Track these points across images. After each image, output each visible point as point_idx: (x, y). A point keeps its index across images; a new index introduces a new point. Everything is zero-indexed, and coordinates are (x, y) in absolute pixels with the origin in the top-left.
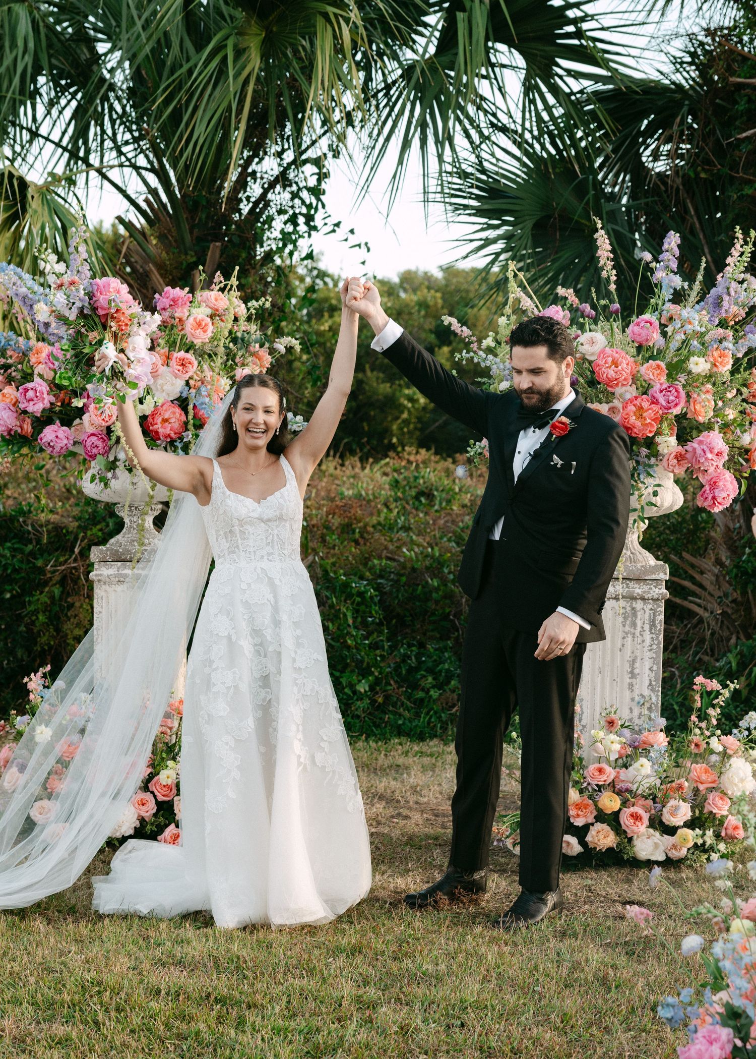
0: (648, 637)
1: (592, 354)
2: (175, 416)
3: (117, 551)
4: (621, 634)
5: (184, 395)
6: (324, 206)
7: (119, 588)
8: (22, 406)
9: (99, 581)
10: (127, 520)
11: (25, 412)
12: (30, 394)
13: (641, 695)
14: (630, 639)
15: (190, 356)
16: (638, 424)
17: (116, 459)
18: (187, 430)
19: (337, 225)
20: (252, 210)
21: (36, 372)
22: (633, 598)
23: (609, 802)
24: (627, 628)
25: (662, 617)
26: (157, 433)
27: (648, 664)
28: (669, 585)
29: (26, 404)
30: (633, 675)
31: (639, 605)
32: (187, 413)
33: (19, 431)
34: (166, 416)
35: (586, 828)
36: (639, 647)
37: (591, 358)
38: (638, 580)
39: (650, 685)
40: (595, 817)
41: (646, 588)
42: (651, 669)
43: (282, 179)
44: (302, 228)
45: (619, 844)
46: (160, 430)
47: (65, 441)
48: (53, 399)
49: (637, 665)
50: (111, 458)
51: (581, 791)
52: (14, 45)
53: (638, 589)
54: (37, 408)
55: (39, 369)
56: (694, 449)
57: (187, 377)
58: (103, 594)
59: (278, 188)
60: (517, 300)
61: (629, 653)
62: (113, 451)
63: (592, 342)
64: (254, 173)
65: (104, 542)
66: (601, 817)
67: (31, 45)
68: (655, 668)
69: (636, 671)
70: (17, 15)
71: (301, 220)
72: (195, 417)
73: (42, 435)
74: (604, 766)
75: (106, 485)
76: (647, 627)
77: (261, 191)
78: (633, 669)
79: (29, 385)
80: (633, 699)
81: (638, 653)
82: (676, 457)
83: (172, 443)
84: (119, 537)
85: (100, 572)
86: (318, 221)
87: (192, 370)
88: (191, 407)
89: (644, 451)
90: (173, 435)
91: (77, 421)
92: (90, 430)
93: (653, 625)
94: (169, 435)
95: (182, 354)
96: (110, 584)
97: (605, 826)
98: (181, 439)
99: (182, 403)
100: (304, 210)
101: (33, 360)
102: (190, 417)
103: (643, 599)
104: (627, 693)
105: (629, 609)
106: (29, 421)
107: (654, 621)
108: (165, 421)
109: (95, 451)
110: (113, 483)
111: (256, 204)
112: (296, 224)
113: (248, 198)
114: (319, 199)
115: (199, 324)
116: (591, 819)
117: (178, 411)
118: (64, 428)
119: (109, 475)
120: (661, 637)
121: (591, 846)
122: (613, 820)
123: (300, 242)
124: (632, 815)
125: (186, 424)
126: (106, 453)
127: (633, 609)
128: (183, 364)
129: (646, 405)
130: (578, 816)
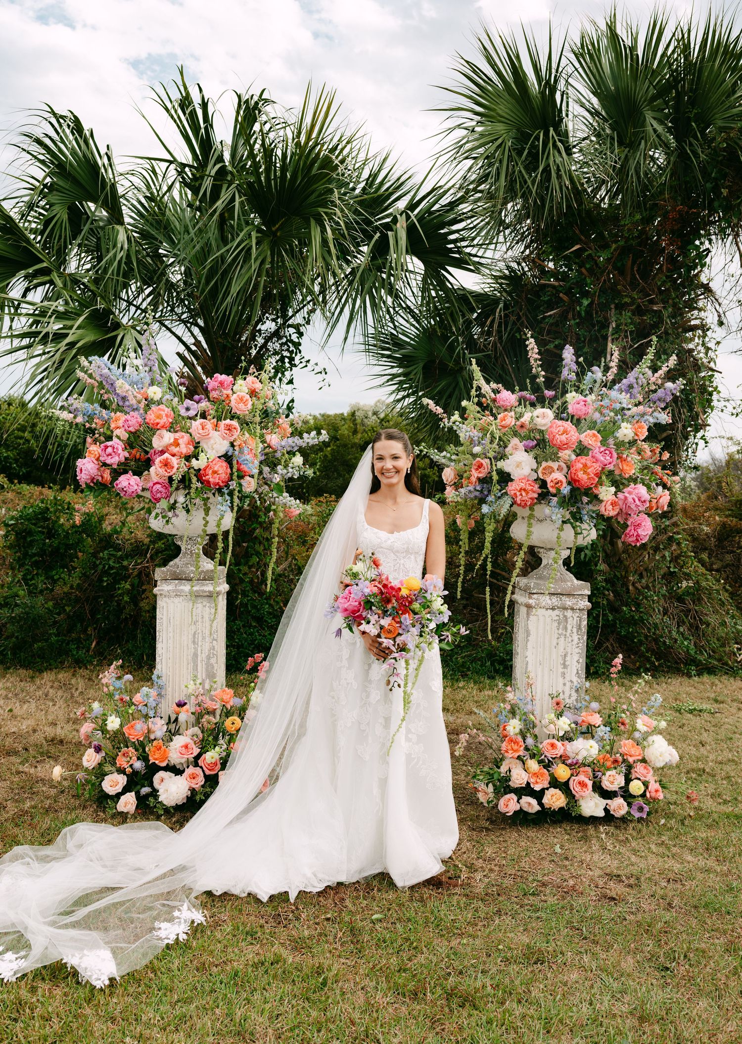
0: (576, 637)
1: (544, 425)
2: (222, 468)
3: (175, 572)
4: (557, 635)
5: (230, 454)
6: (300, 352)
7: (177, 600)
8: (102, 459)
9: (161, 595)
10: (183, 548)
11: (105, 464)
12: (109, 450)
13: (571, 681)
14: (562, 639)
15: (235, 423)
16: (585, 477)
17: (176, 502)
18: (232, 479)
19: (308, 361)
20: (258, 352)
21: (114, 434)
22: (565, 609)
23: (562, 772)
24: (560, 631)
25: (585, 623)
26: (208, 482)
27: (576, 657)
28: (590, 599)
29: (106, 458)
30: (565, 666)
31: (569, 613)
32: (231, 468)
33: (100, 479)
34: (216, 469)
35: (542, 792)
36: (569, 645)
37: (543, 428)
38: (568, 595)
39: (578, 673)
40: (550, 783)
41: (574, 601)
42: (578, 662)
43: (276, 334)
44: (287, 365)
45: (568, 804)
46: (211, 480)
47: (136, 487)
48: (127, 455)
49: (568, 658)
50: (172, 501)
51: (540, 762)
52: (115, 246)
53: (569, 602)
54: (114, 461)
55: (117, 432)
56: (626, 498)
57: (232, 439)
58: (165, 605)
59: (275, 339)
60: (479, 388)
61: (562, 650)
62: (173, 496)
63: (544, 416)
64: (260, 330)
65: (165, 565)
66: (555, 783)
67: (126, 246)
68: (581, 661)
69: (567, 663)
70: (118, 231)
71: (287, 360)
72: (238, 470)
73: (118, 482)
74: (555, 741)
75: (167, 522)
76: (575, 630)
77: (263, 341)
78: (565, 661)
79: (109, 443)
80: (564, 684)
81: (569, 650)
82: (612, 504)
83: (220, 491)
84: (177, 560)
85: (163, 588)
86: (297, 361)
87: (236, 434)
88: (235, 462)
89: (585, 499)
90: (221, 484)
91: (146, 472)
92: (155, 479)
93: (579, 628)
94: (218, 484)
95: (228, 421)
96: (169, 597)
97: (557, 791)
98: (227, 486)
99: (227, 458)
100: (288, 355)
101: (113, 426)
102: (234, 470)
103: (572, 609)
104: (561, 680)
105: (561, 616)
106: (108, 471)
107: (580, 626)
108: (215, 472)
109: (159, 495)
110: (173, 520)
111: (261, 348)
112: (283, 363)
113: (255, 346)
114: (297, 348)
115: (241, 399)
116: (546, 785)
117: (225, 464)
118: (136, 477)
119: (170, 514)
120: (585, 637)
121: (547, 806)
122: (564, 787)
123: (286, 373)
124: (580, 783)
125: (232, 474)
126: (168, 497)
127: (565, 616)
128: (229, 428)
129: (589, 463)
130: (537, 783)
